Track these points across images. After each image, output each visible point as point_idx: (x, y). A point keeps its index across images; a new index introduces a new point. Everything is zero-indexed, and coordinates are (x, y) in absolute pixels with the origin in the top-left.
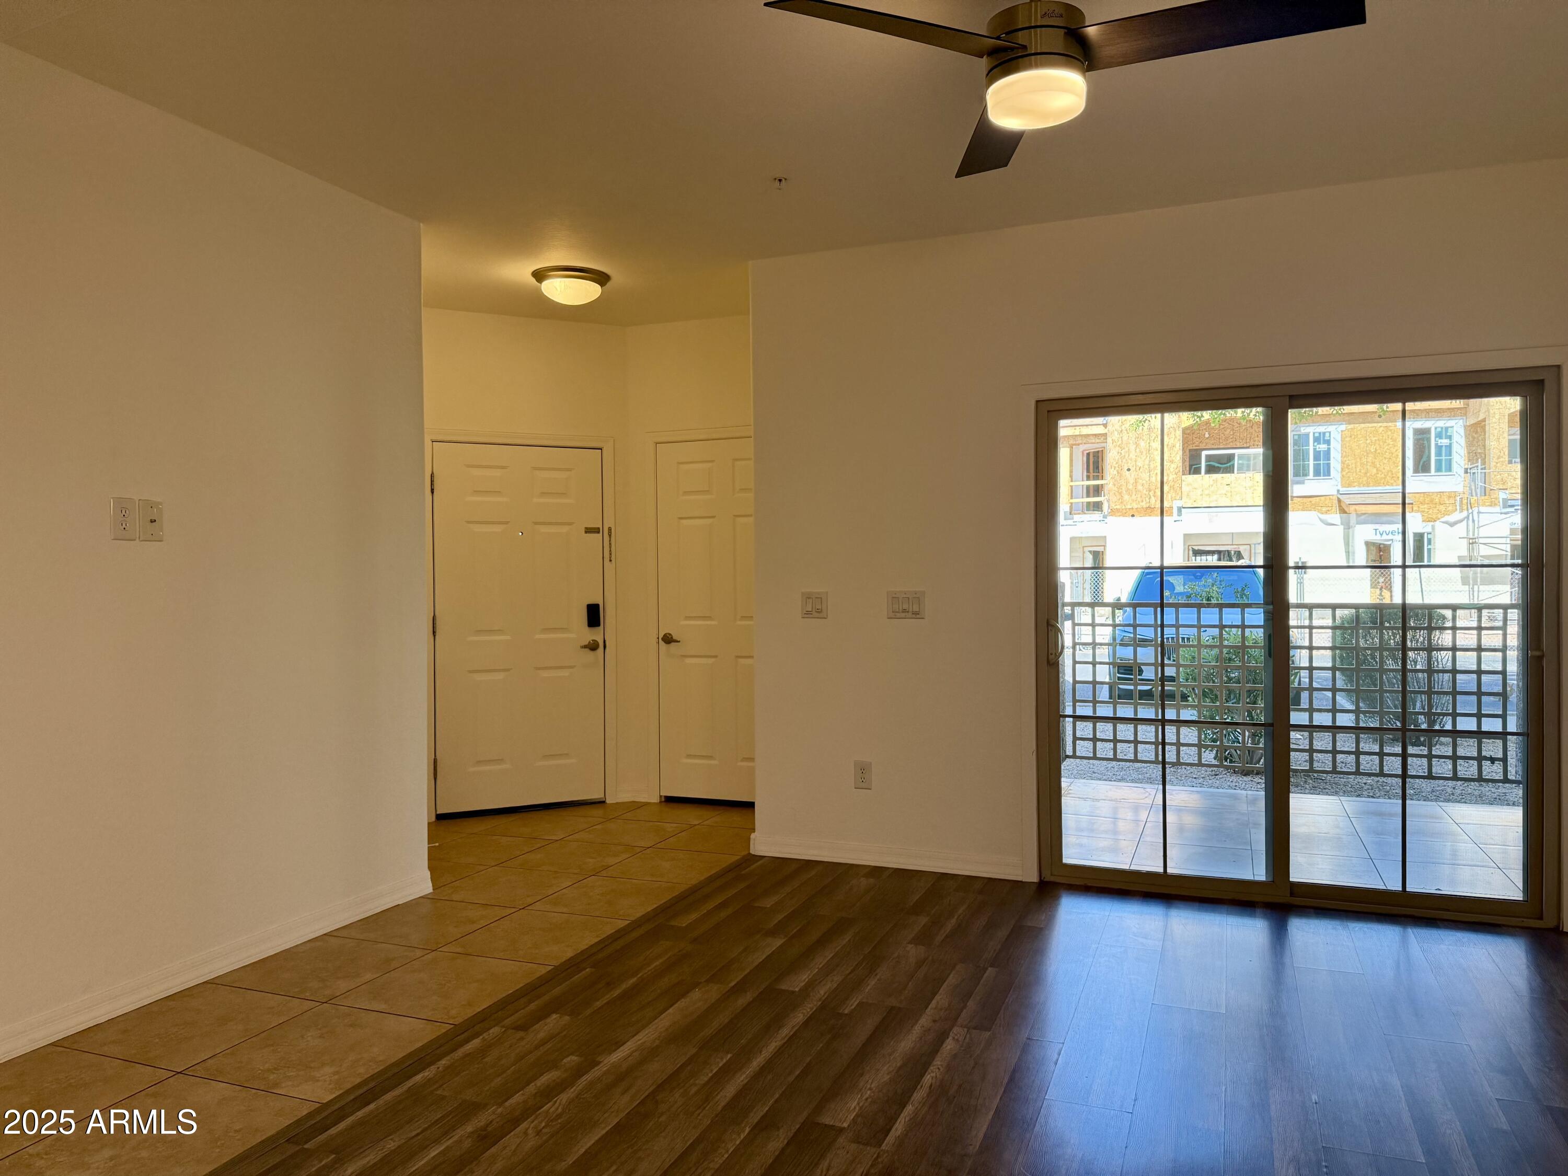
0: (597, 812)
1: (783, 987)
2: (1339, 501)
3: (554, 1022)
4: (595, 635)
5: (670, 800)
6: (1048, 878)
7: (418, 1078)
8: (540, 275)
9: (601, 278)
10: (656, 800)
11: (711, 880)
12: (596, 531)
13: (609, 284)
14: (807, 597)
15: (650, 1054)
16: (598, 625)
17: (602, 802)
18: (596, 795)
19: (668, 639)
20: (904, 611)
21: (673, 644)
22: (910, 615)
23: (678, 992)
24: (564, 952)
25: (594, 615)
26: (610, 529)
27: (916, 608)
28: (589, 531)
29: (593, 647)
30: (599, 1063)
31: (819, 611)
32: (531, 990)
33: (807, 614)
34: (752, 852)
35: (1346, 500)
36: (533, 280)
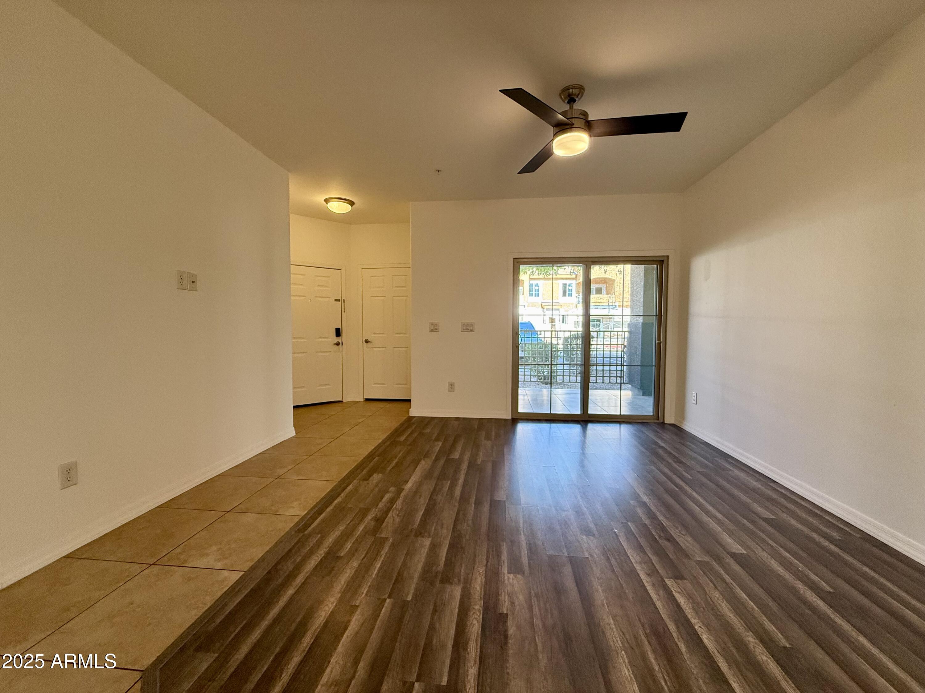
0: (340, 404)
1: (452, 457)
2: (541, 304)
3: (376, 477)
4: (339, 340)
5: (367, 400)
6: (514, 417)
7: (336, 502)
8: (327, 201)
9: (352, 203)
10: (363, 400)
11: (402, 424)
12: (339, 300)
13: (354, 206)
14: (432, 324)
15: (420, 484)
16: (340, 336)
17: (341, 402)
18: (340, 399)
19: (367, 341)
20: (467, 329)
21: (369, 343)
22: (469, 331)
23: (416, 463)
24: (365, 452)
25: (338, 332)
26: (344, 300)
27: (471, 328)
28: (336, 300)
29: (338, 344)
30: (403, 489)
31: (437, 329)
32: (360, 466)
33: (432, 330)
34: (410, 415)
35: (543, 304)
36: (325, 203)
